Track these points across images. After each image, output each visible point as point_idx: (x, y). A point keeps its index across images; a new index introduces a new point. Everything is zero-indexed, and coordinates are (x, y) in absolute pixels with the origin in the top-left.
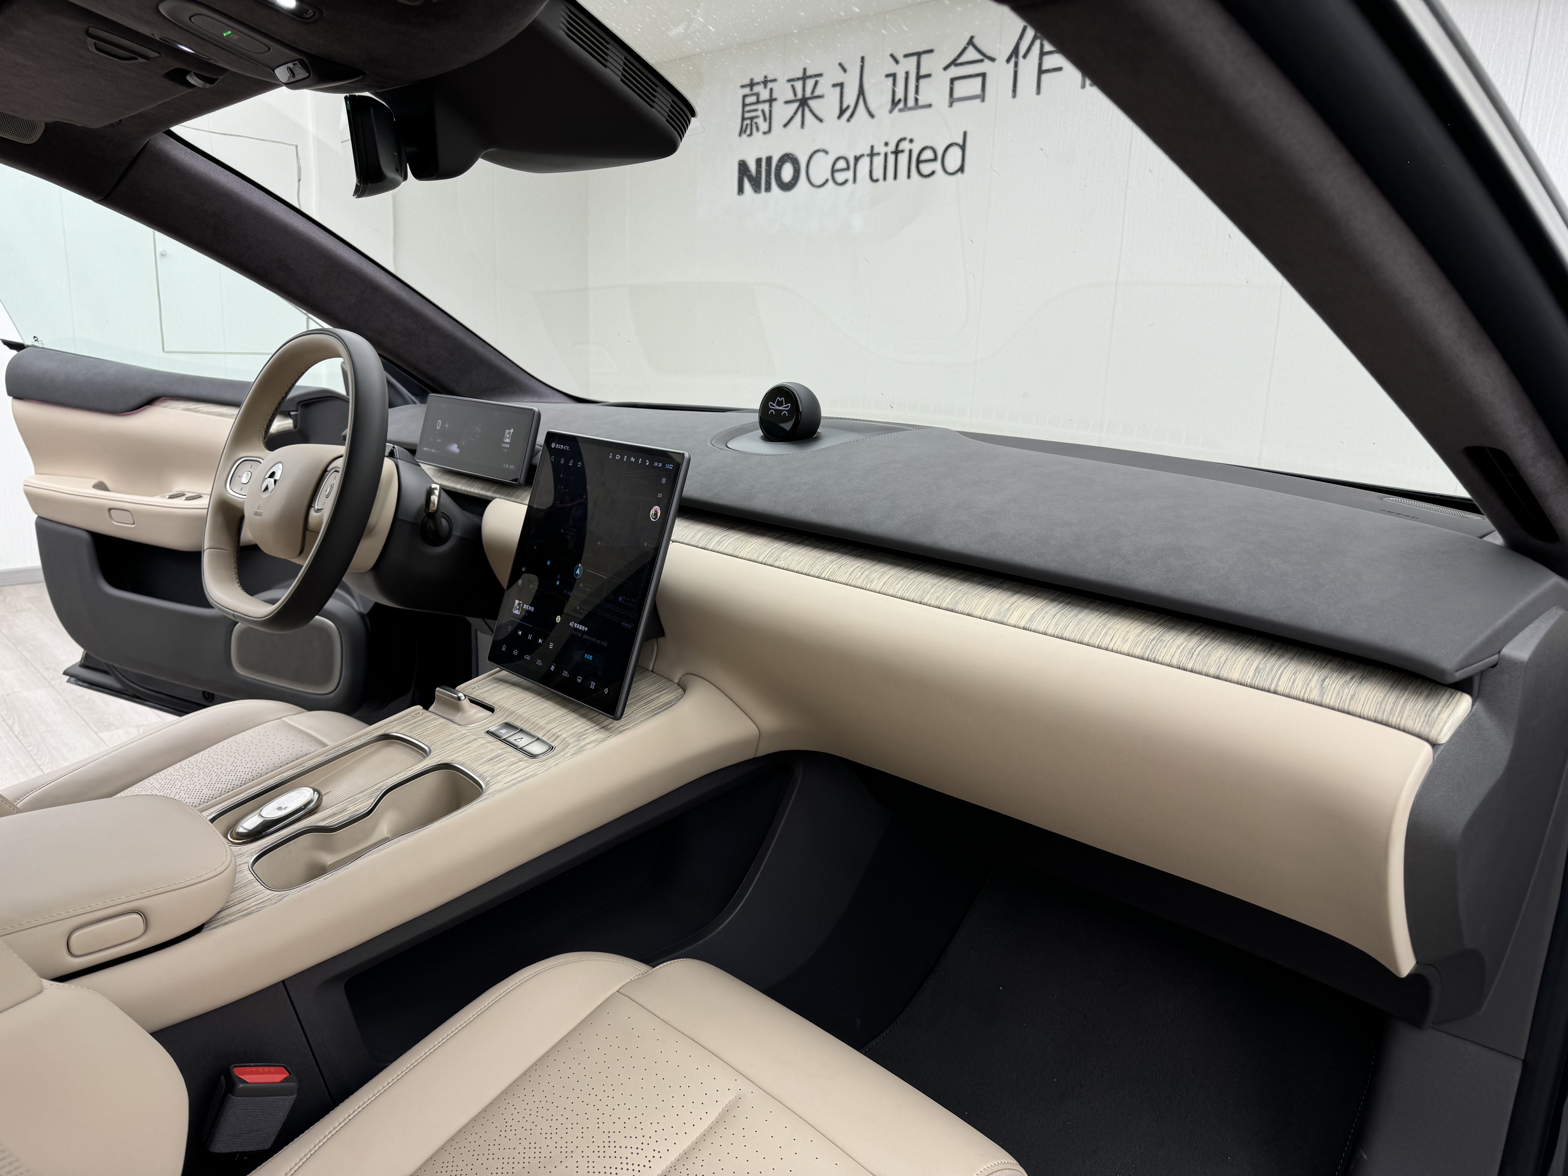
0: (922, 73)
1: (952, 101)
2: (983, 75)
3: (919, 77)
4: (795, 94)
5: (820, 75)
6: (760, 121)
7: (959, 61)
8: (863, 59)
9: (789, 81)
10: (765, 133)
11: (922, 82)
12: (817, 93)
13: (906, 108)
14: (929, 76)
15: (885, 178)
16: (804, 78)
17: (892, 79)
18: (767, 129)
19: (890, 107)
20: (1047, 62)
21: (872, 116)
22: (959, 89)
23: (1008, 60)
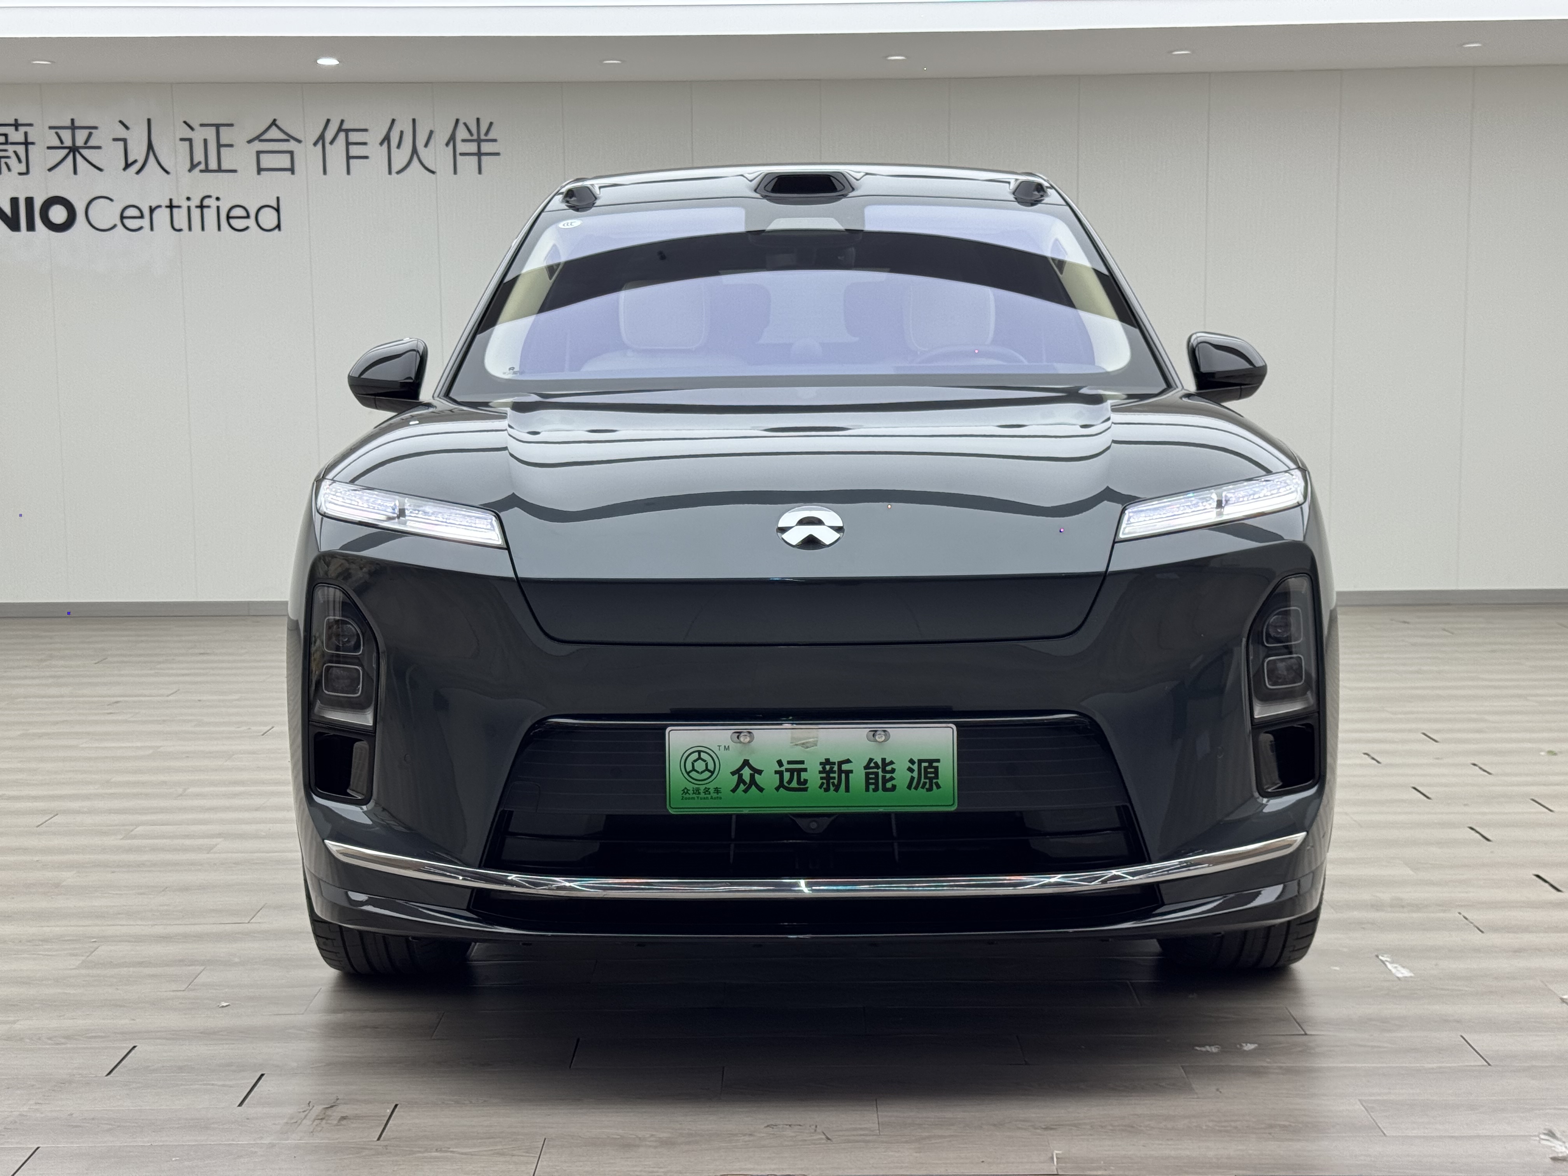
0: (223, 141)
1: (260, 170)
2: (291, 153)
3: (219, 146)
4: (62, 142)
5: (95, 128)
6: (13, 162)
7: (263, 137)
8: (149, 121)
9: (51, 128)
10: (20, 174)
11: (223, 150)
12: (89, 144)
13: (207, 170)
14: (231, 146)
15: (190, 229)
16: (73, 127)
17: (187, 143)
18: (24, 170)
19: (188, 166)
20: (355, 151)
21: (167, 172)
22: (267, 161)
23: (315, 144)
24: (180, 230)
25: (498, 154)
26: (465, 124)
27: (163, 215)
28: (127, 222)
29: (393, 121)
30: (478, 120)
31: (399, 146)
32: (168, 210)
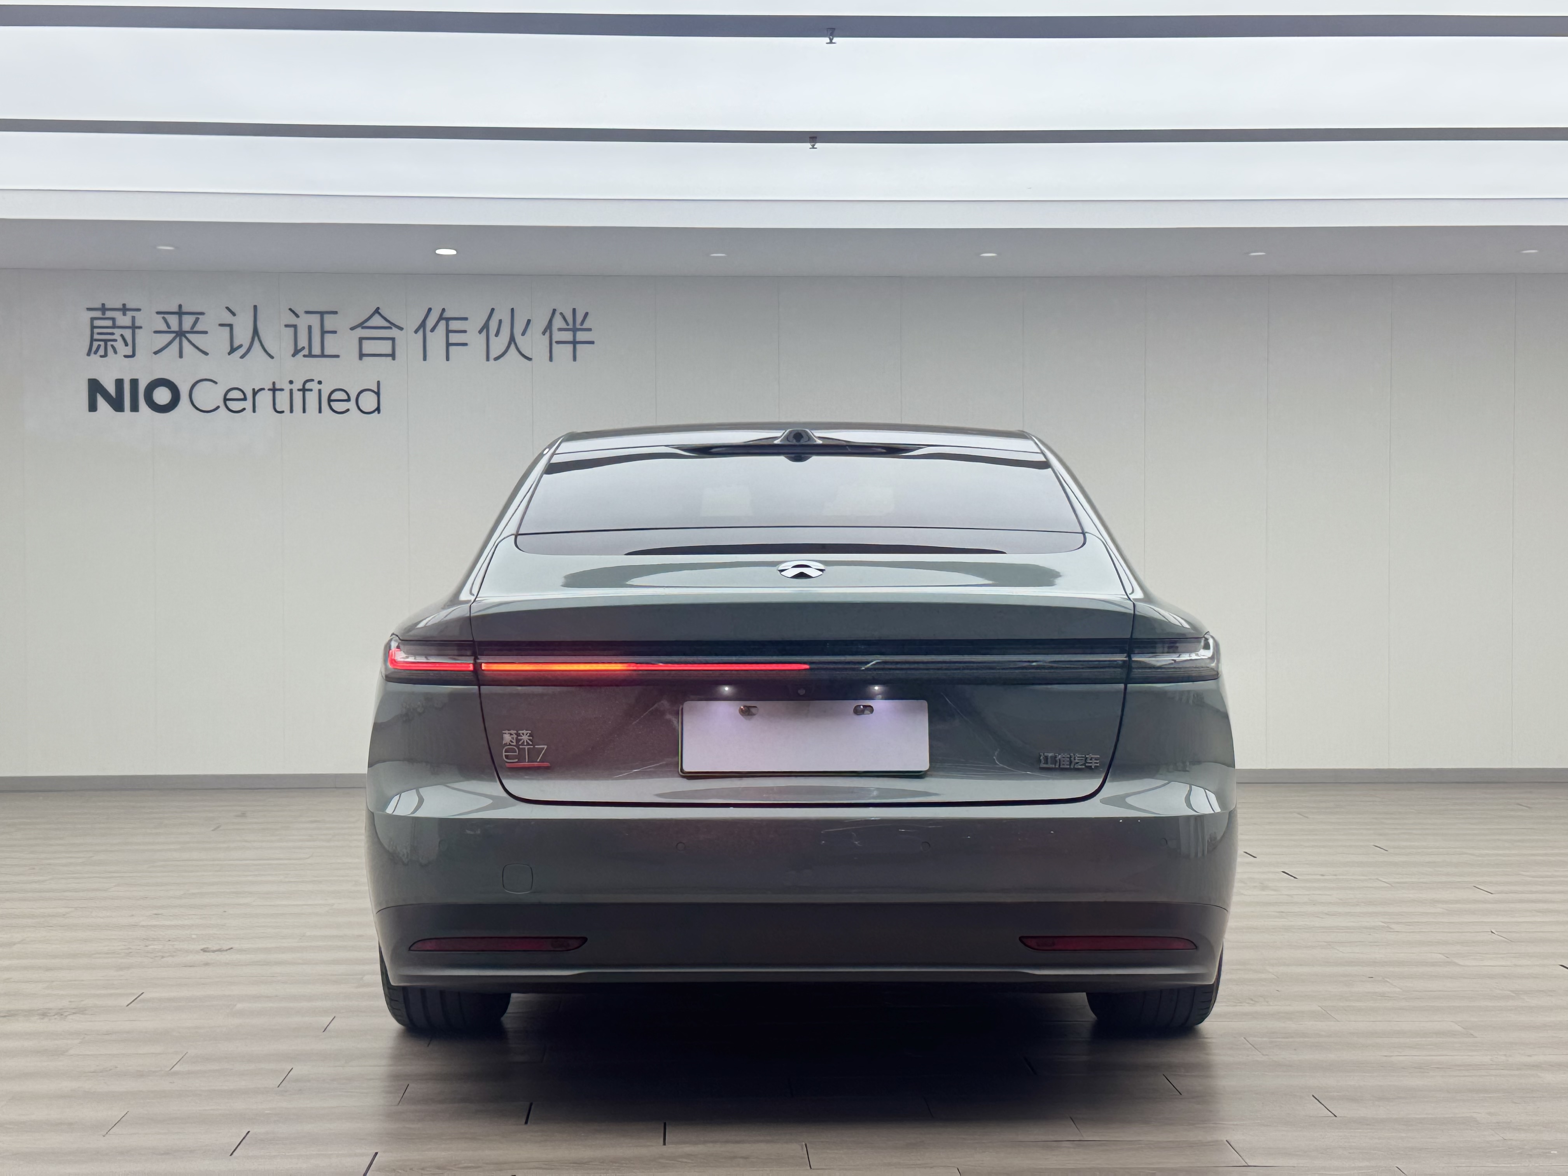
0: (327, 328)
1: (362, 356)
2: (393, 339)
3: (323, 332)
4: (168, 326)
5: (202, 314)
6: (119, 345)
7: (366, 325)
8: (255, 307)
9: (158, 313)
10: (126, 356)
11: (327, 336)
12: (195, 329)
13: (310, 355)
14: (335, 332)
15: (291, 411)
16: (180, 313)
17: (292, 329)
18: (131, 354)
19: (292, 352)
20: (453, 338)
21: (272, 357)
22: (368, 347)
23: (416, 332)
24: (282, 412)
25: (592, 343)
26: (561, 314)
27: (264, 399)
28: (231, 404)
29: (493, 310)
30: (574, 310)
31: (497, 335)
32: (271, 393)
